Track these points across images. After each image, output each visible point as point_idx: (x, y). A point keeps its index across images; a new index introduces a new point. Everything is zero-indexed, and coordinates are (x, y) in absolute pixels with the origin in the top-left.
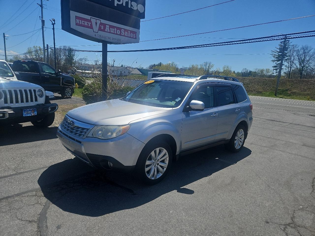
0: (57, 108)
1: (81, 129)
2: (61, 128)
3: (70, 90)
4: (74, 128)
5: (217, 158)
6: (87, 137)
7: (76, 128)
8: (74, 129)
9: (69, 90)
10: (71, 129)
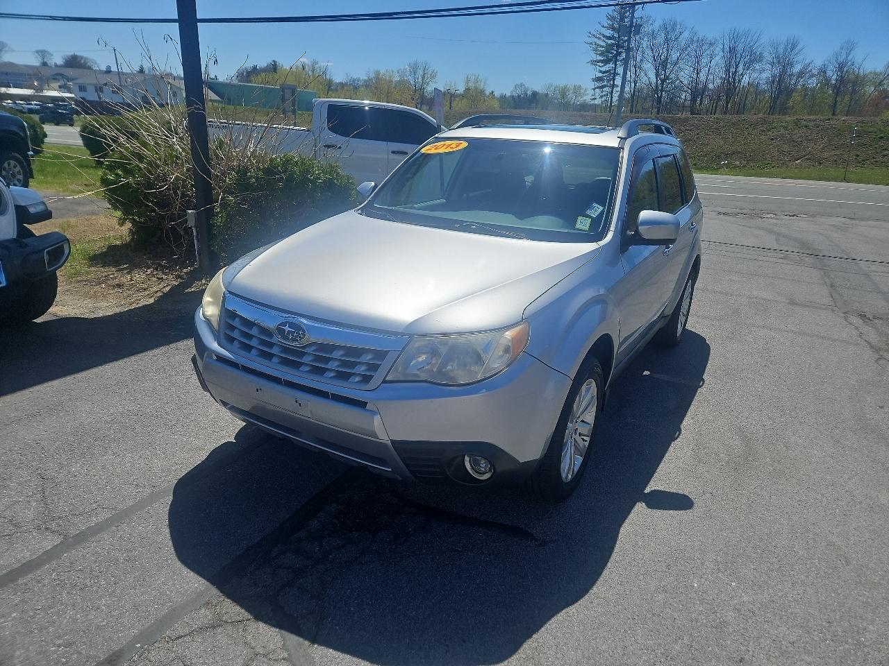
0: (66, 251)
1: (341, 353)
2: (219, 345)
3: (18, 168)
4: (308, 350)
5: (646, 373)
6: (384, 382)
7: (314, 348)
8: (304, 354)
9: (15, 167)
10: (281, 352)
